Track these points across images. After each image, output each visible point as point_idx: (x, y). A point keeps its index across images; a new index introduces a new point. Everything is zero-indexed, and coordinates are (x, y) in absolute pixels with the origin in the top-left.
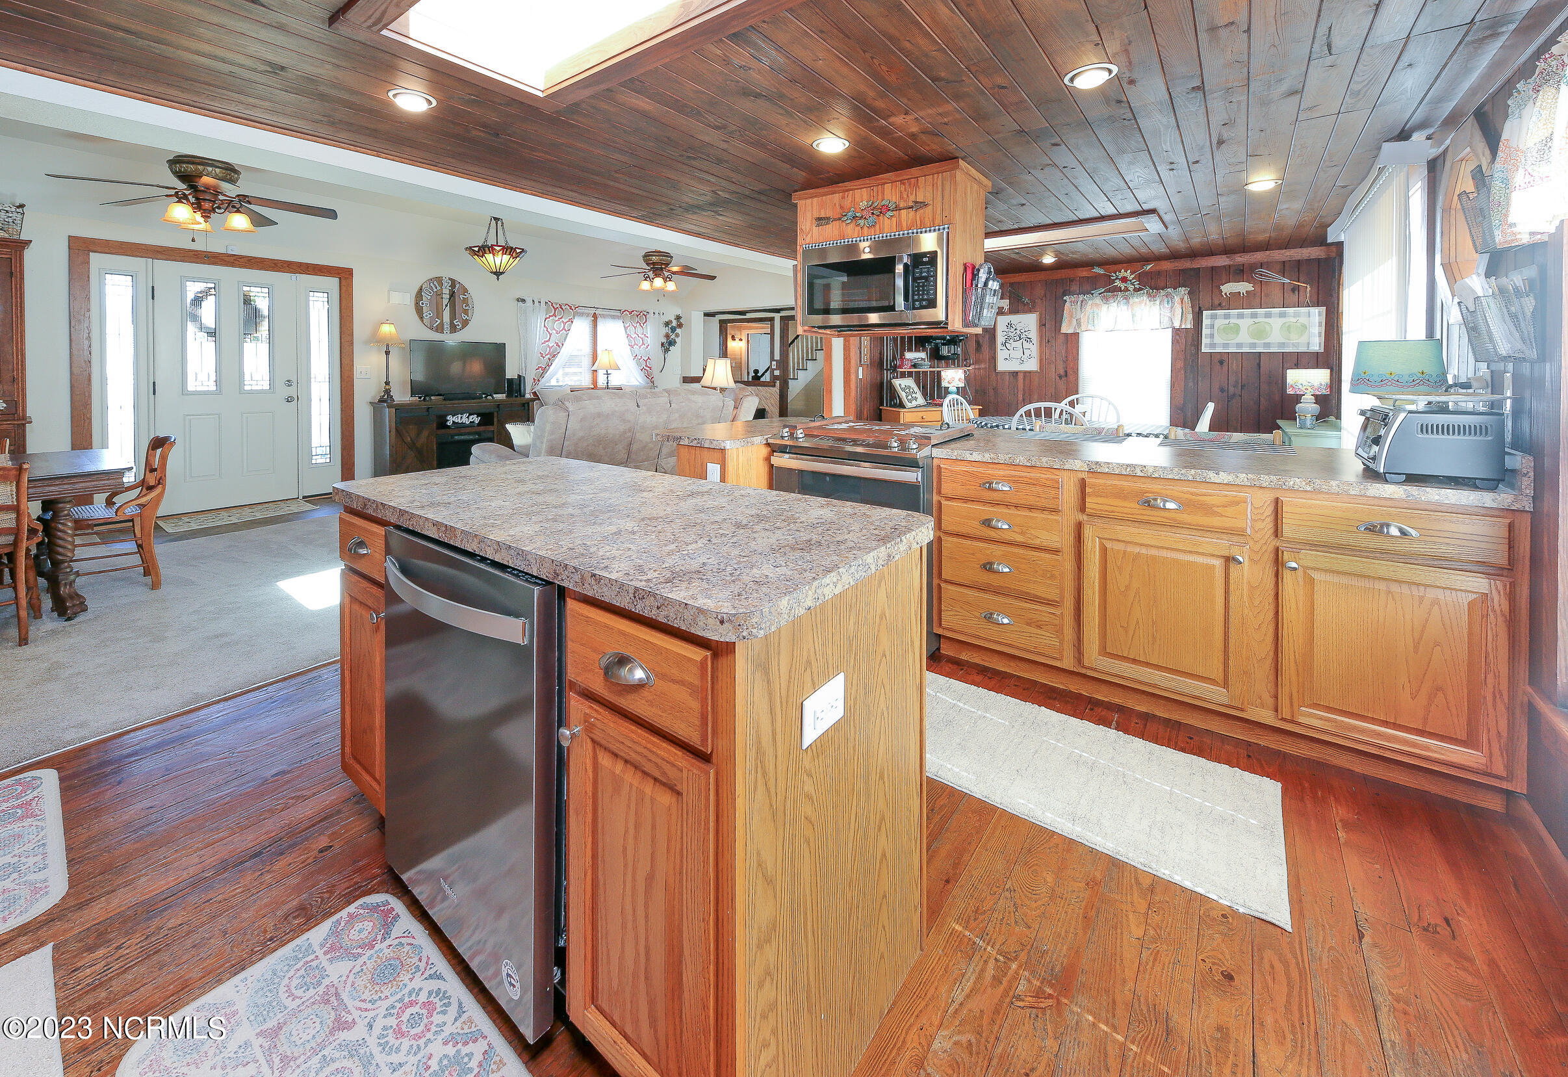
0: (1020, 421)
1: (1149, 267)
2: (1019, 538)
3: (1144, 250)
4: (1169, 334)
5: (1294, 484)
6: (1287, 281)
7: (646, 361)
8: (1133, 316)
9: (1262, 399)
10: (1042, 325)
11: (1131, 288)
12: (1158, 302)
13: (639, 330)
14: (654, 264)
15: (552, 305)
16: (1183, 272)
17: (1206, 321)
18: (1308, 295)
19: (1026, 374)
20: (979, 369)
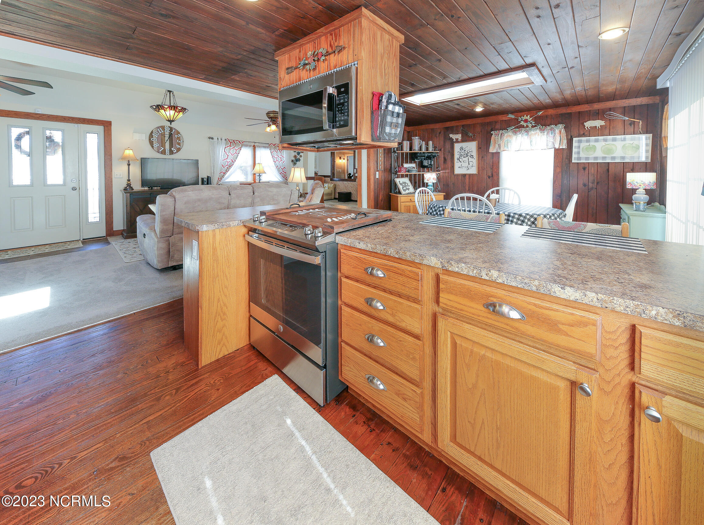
0: (453, 204)
1: (541, 113)
2: (391, 319)
3: (535, 101)
4: (552, 153)
5: (657, 314)
6: (627, 118)
7: (283, 169)
8: (531, 142)
9: (610, 191)
10: (479, 148)
11: (530, 125)
12: (546, 133)
13: (279, 154)
14: (271, 118)
15: (229, 140)
16: (562, 115)
17: (575, 144)
18: (640, 127)
19: (470, 175)
20: (446, 173)
